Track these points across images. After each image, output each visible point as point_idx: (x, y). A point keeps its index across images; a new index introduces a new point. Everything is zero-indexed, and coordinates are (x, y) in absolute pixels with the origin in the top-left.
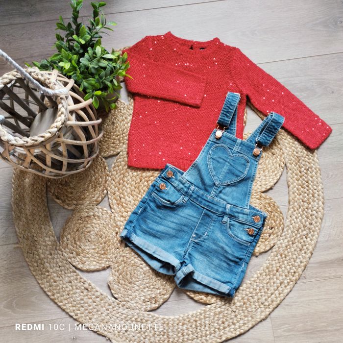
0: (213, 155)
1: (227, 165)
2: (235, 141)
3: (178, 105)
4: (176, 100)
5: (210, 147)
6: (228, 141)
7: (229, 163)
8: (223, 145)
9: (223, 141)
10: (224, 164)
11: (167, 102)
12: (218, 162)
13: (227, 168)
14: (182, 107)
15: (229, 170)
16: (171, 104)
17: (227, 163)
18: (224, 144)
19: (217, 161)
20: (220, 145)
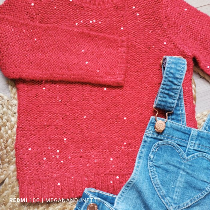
0: (157, 160)
1: (182, 175)
2: (187, 133)
3: (88, 88)
4: (85, 81)
5: (150, 148)
6: (177, 134)
7: (184, 170)
8: (170, 141)
9: (169, 134)
10: (177, 174)
11: (71, 86)
12: (167, 171)
13: (183, 180)
14: (96, 89)
15: (187, 183)
16: (77, 89)
17: (181, 172)
18: (171, 139)
19: (164, 169)
20: (165, 142)
